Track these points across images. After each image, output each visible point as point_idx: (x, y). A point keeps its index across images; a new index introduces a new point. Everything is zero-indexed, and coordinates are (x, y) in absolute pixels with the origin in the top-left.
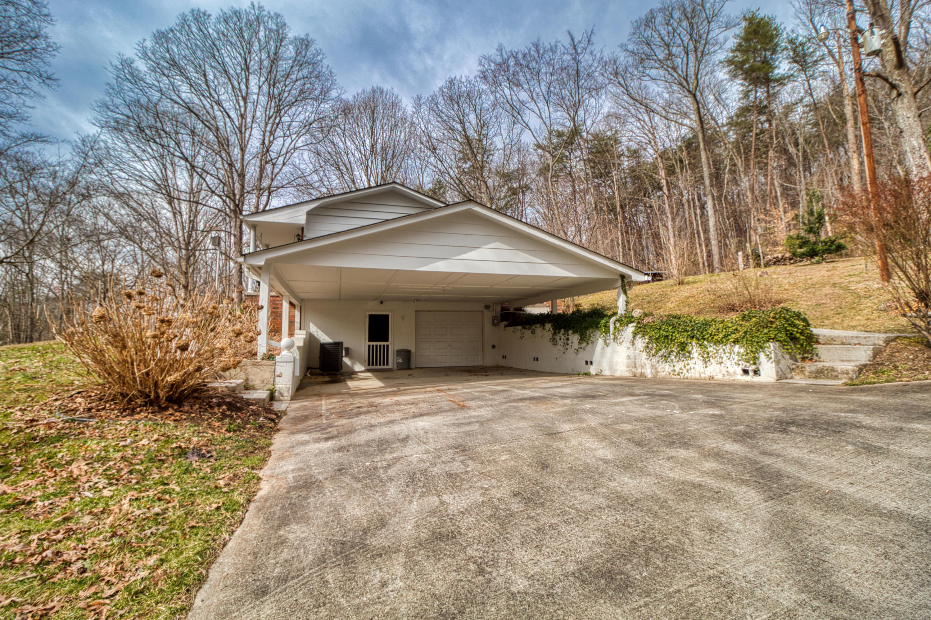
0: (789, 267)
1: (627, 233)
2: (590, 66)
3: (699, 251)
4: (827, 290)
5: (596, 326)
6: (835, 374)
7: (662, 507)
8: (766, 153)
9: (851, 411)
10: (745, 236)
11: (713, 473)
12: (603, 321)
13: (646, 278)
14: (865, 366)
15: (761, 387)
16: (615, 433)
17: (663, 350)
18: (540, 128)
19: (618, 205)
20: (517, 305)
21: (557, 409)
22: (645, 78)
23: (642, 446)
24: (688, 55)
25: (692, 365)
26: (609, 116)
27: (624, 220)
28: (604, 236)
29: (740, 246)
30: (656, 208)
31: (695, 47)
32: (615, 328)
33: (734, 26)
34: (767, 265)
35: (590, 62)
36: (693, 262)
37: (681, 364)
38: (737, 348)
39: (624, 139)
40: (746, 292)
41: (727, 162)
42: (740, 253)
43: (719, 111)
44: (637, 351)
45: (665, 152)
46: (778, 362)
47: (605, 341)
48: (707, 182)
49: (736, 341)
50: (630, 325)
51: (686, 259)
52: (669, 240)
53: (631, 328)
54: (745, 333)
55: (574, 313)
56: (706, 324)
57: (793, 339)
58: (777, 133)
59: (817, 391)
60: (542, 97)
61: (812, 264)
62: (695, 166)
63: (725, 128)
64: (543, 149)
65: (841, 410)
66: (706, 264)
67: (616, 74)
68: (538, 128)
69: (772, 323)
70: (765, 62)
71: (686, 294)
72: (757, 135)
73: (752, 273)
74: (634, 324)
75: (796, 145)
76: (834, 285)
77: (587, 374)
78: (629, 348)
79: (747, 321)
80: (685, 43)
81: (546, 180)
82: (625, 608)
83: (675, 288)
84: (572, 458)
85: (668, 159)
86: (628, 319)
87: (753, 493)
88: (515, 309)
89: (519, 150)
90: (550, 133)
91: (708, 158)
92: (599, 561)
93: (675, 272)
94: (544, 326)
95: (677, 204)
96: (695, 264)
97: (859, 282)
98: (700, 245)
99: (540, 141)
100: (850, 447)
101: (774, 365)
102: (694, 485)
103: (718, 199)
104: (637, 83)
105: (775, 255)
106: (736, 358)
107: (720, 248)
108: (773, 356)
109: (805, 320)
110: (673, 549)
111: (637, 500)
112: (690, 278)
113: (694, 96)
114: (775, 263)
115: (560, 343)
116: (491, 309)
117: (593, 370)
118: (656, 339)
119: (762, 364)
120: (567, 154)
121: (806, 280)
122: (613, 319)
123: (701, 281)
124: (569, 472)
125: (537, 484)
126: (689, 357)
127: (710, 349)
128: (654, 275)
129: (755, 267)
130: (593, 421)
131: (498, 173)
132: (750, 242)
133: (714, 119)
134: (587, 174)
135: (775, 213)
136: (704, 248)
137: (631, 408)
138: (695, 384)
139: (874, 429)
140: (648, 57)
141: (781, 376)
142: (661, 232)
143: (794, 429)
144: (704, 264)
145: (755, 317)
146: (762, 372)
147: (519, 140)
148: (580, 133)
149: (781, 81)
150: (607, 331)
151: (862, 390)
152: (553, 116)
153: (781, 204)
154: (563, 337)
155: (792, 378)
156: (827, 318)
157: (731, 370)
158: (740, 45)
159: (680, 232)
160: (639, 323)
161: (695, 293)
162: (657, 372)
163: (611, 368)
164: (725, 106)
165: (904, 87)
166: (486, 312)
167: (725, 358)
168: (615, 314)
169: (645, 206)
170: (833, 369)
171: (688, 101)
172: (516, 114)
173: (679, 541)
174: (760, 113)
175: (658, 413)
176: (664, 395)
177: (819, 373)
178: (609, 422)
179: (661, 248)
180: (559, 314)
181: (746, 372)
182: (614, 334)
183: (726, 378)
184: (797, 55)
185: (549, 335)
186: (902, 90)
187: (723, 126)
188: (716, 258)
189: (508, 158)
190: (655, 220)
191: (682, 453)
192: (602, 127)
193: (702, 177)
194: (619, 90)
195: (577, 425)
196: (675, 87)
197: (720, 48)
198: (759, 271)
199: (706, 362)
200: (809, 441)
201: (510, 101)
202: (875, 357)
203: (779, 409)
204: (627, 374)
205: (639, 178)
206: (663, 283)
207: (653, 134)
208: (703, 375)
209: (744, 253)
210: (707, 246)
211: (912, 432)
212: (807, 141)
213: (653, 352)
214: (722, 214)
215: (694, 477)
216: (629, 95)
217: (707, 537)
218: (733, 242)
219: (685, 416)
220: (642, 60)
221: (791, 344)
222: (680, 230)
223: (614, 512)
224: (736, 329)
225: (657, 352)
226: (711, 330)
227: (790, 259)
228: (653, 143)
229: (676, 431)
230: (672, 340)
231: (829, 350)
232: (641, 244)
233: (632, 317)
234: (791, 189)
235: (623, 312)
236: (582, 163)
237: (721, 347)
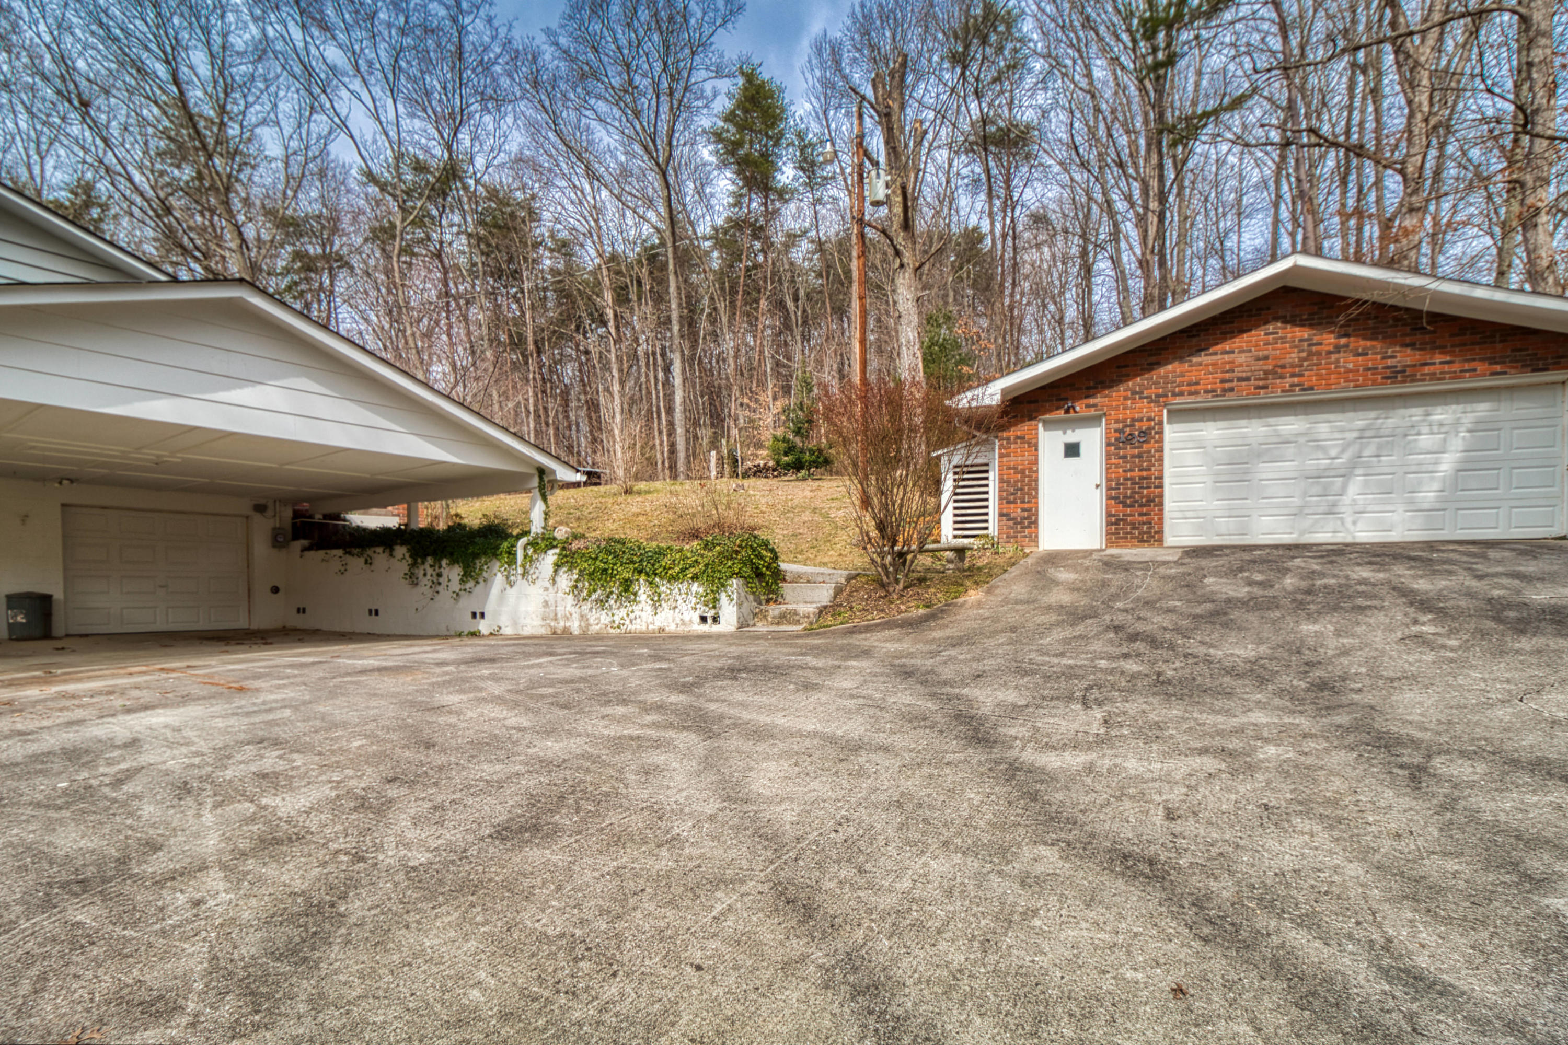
0: (773, 482)
1: (544, 392)
2: (486, 49)
3: (657, 442)
4: (807, 516)
5: (493, 552)
6: (797, 618)
7: (594, 762)
8: (757, 301)
9: (802, 654)
10: (723, 427)
11: (655, 725)
12: (505, 545)
13: (579, 477)
14: (825, 607)
15: (719, 637)
16: (531, 698)
17: (599, 592)
18: (375, 141)
19: (530, 339)
20: (330, 508)
21: (434, 680)
22: (587, 113)
23: (569, 709)
24: (658, 97)
25: (637, 613)
26: (519, 160)
27: (540, 368)
28: (505, 395)
29: (714, 444)
30: (595, 357)
31: (670, 88)
32: (526, 556)
33: (728, 76)
34: (746, 475)
35: (487, 39)
36: (648, 459)
37: (623, 612)
38: (695, 587)
39: (546, 215)
40: (714, 512)
41: (706, 301)
42: (713, 453)
43: (699, 212)
44: (560, 594)
45: (614, 258)
46: (740, 605)
47: (507, 577)
48: (676, 328)
49: (695, 578)
50: (551, 552)
51: (638, 453)
52: (613, 417)
53: (551, 557)
54: (707, 565)
55: (450, 529)
56: (660, 553)
57: (759, 575)
58: (773, 274)
59: (777, 638)
60: (380, 75)
61: (797, 480)
62: (659, 298)
63: (707, 244)
64: (383, 189)
65: (794, 654)
66: (667, 465)
67: (536, 84)
68: (369, 137)
69: (737, 552)
70: (765, 155)
71: (635, 510)
72: (748, 269)
73: (727, 485)
74: (557, 551)
75: (796, 299)
76: (815, 510)
77: (474, 634)
78: (546, 589)
79: (710, 550)
80: (656, 74)
81: (388, 257)
82: (554, 848)
83: (620, 499)
84: (471, 731)
85: (619, 273)
86: (545, 542)
87: (693, 736)
88: (325, 517)
89: (322, 174)
90: (399, 157)
91: (678, 288)
92: (522, 820)
93: (620, 473)
94: (392, 550)
95: (628, 356)
96: (651, 462)
97: (839, 509)
98: (660, 432)
99: (376, 170)
100: (792, 687)
101: (735, 608)
102: (631, 738)
103: (689, 361)
104: (573, 115)
105: (756, 463)
106: (694, 600)
107: (687, 441)
108: (735, 596)
109: (772, 550)
110: (607, 795)
111: (564, 761)
112: (642, 485)
113: (664, 174)
114: (755, 474)
115: (425, 581)
116: (270, 512)
117: (484, 627)
118: (590, 574)
119: (723, 608)
120: (435, 212)
121: (786, 501)
122: (523, 541)
123: (657, 491)
124: (469, 746)
125: (422, 765)
126: (635, 600)
127: (663, 589)
128: (589, 474)
129: (731, 477)
130: (497, 689)
131: (269, 213)
132: (728, 437)
133: (691, 223)
134: (474, 265)
135: (761, 398)
136: (665, 438)
137: (552, 669)
138: (640, 638)
139: (816, 669)
140: (595, 75)
141: (743, 624)
142: (602, 401)
143: (744, 675)
144: (663, 463)
145: (719, 545)
146: (722, 619)
147: (324, 152)
148: (461, 179)
149: (783, 194)
150: (512, 561)
151: (818, 634)
152: (406, 123)
153: (770, 386)
154: (430, 571)
155: (754, 625)
156: (801, 552)
157: (686, 618)
158: (732, 112)
159: (631, 406)
160: (564, 549)
161: (648, 509)
162: (589, 625)
163: (515, 623)
164: (709, 207)
165: (908, 257)
166: (257, 517)
167: (680, 601)
168: (526, 533)
169: (577, 350)
170: (795, 613)
171: (653, 177)
172: (317, 91)
173: (613, 787)
174: (755, 237)
175: (590, 672)
176: (598, 653)
177: (783, 618)
178: (521, 687)
179: (600, 429)
180: (422, 530)
181: (703, 619)
182: (523, 566)
183: (680, 628)
184: (805, 160)
185: (404, 567)
186: (905, 260)
187: (705, 238)
188: (681, 455)
189: (296, 183)
190: (592, 379)
191: (620, 710)
192: (505, 178)
193: (669, 320)
194: (541, 117)
195: (472, 695)
196: (637, 148)
197: (706, 106)
198: (733, 484)
199: (656, 608)
200: (756, 685)
201: (303, 53)
202: (835, 597)
203: (734, 658)
204: (542, 631)
205: (568, 296)
206: (602, 488)
207: (596, 221)
208: (651, 627)
209: (718, 453)
210: (669, 435)
211: (847, 668)
212: (808, 297)
213: (585, 593)
214: (694, 387)
215: (633, 731)
216: (559, 134)
217: (643, 780)
218: (705, 434)
219: (625, 673)
220: (583, 77)
221: (756, 581)
222: (632, 401)
223: (535, 776)
224: (696, 561)
225: (589, 595)
226: (666, 561)
227: (774, 470)
228: (595, 238)
229: (612, 688)
230: (612, 576)
231: (794, 590)
232: (567, 417)
233: (555, 539)
234: (784, 366)
235: (540, 531)
236: (463, 239)
237: (676, 586)
